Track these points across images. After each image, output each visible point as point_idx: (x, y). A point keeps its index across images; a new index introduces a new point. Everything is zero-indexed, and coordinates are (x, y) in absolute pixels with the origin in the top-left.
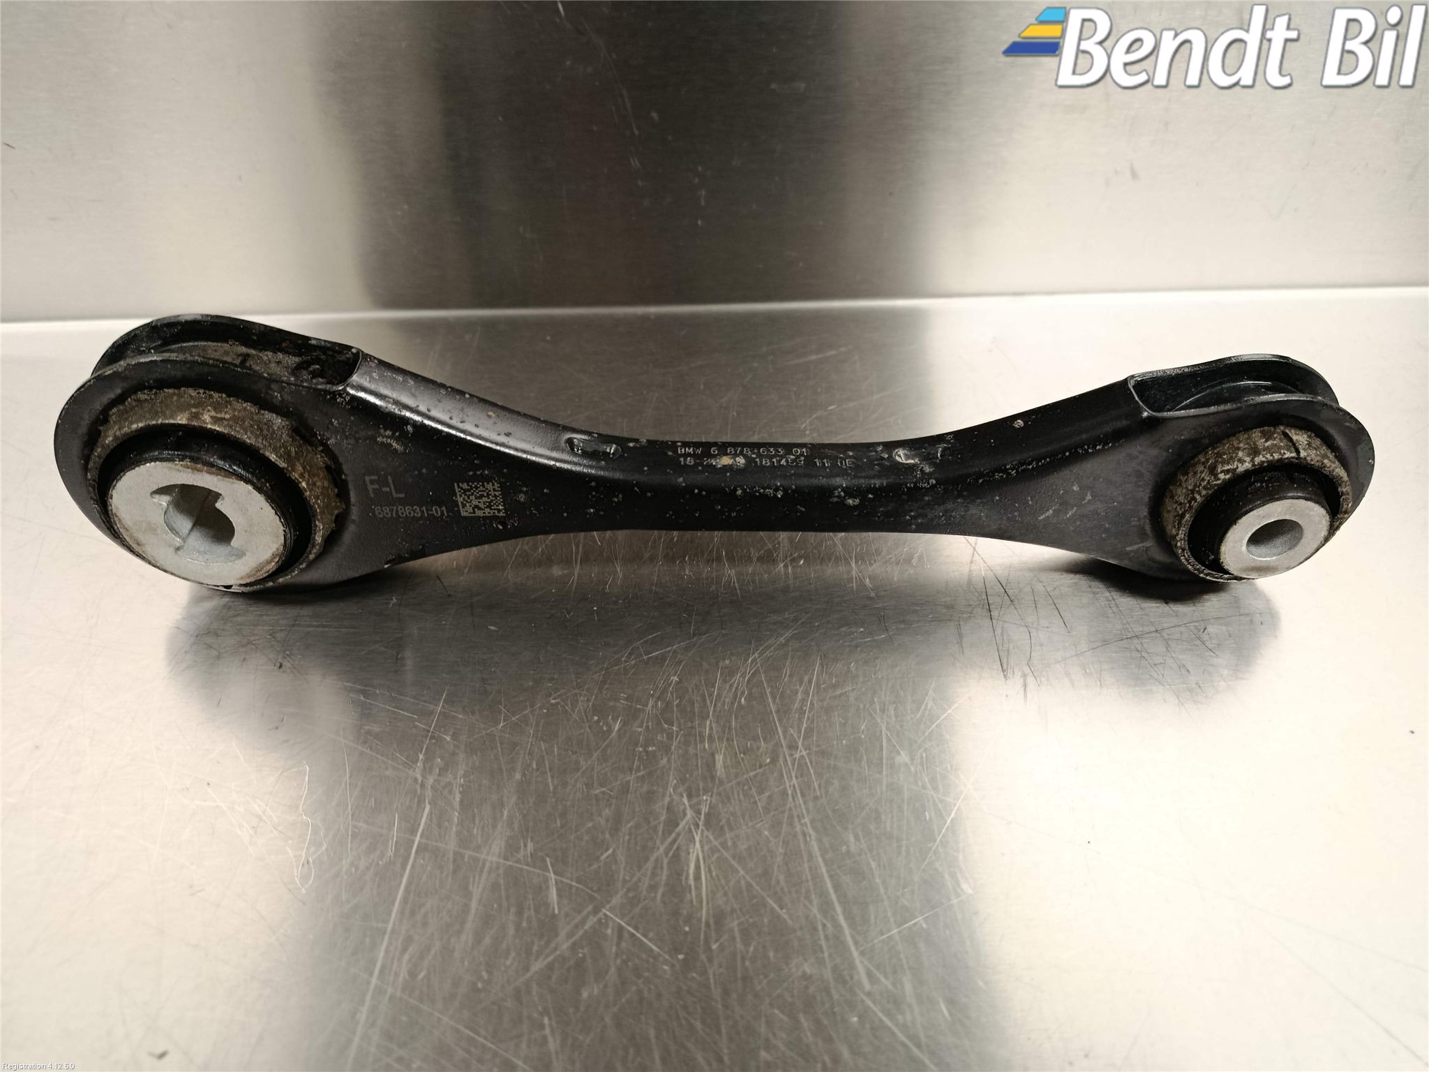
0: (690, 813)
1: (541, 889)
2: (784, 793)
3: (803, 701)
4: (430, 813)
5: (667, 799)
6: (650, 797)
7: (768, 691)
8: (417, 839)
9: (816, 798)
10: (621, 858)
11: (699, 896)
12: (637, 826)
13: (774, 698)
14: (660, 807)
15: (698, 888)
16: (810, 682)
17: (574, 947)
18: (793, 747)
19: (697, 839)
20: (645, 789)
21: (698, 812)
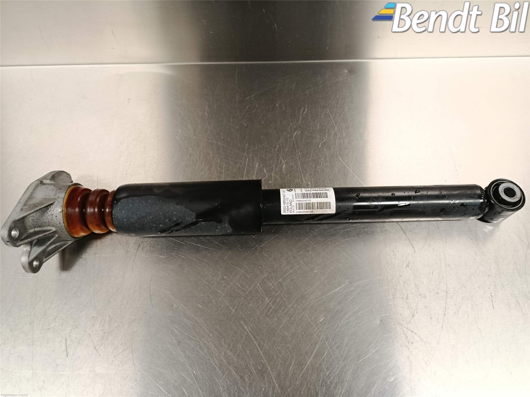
0: (283, 162)
1: (264, 170)
2: (296, 159)
3: (301, 146)
4: (248, 160)
5: (280, 160)
6: (278, 159)
7: (295, 144)
8: (247, 163)
9: (301, 160)
10: (274, 167)
11: (284, 172)
12: (276, 163)
13: (296, 145)
14: (279, 161)
15: (284, 171)
16: (302, 143)
17: (268, 177)
18: (298, 153)
19: (284, 165)
20: (277, 158)
21: (284, 161)
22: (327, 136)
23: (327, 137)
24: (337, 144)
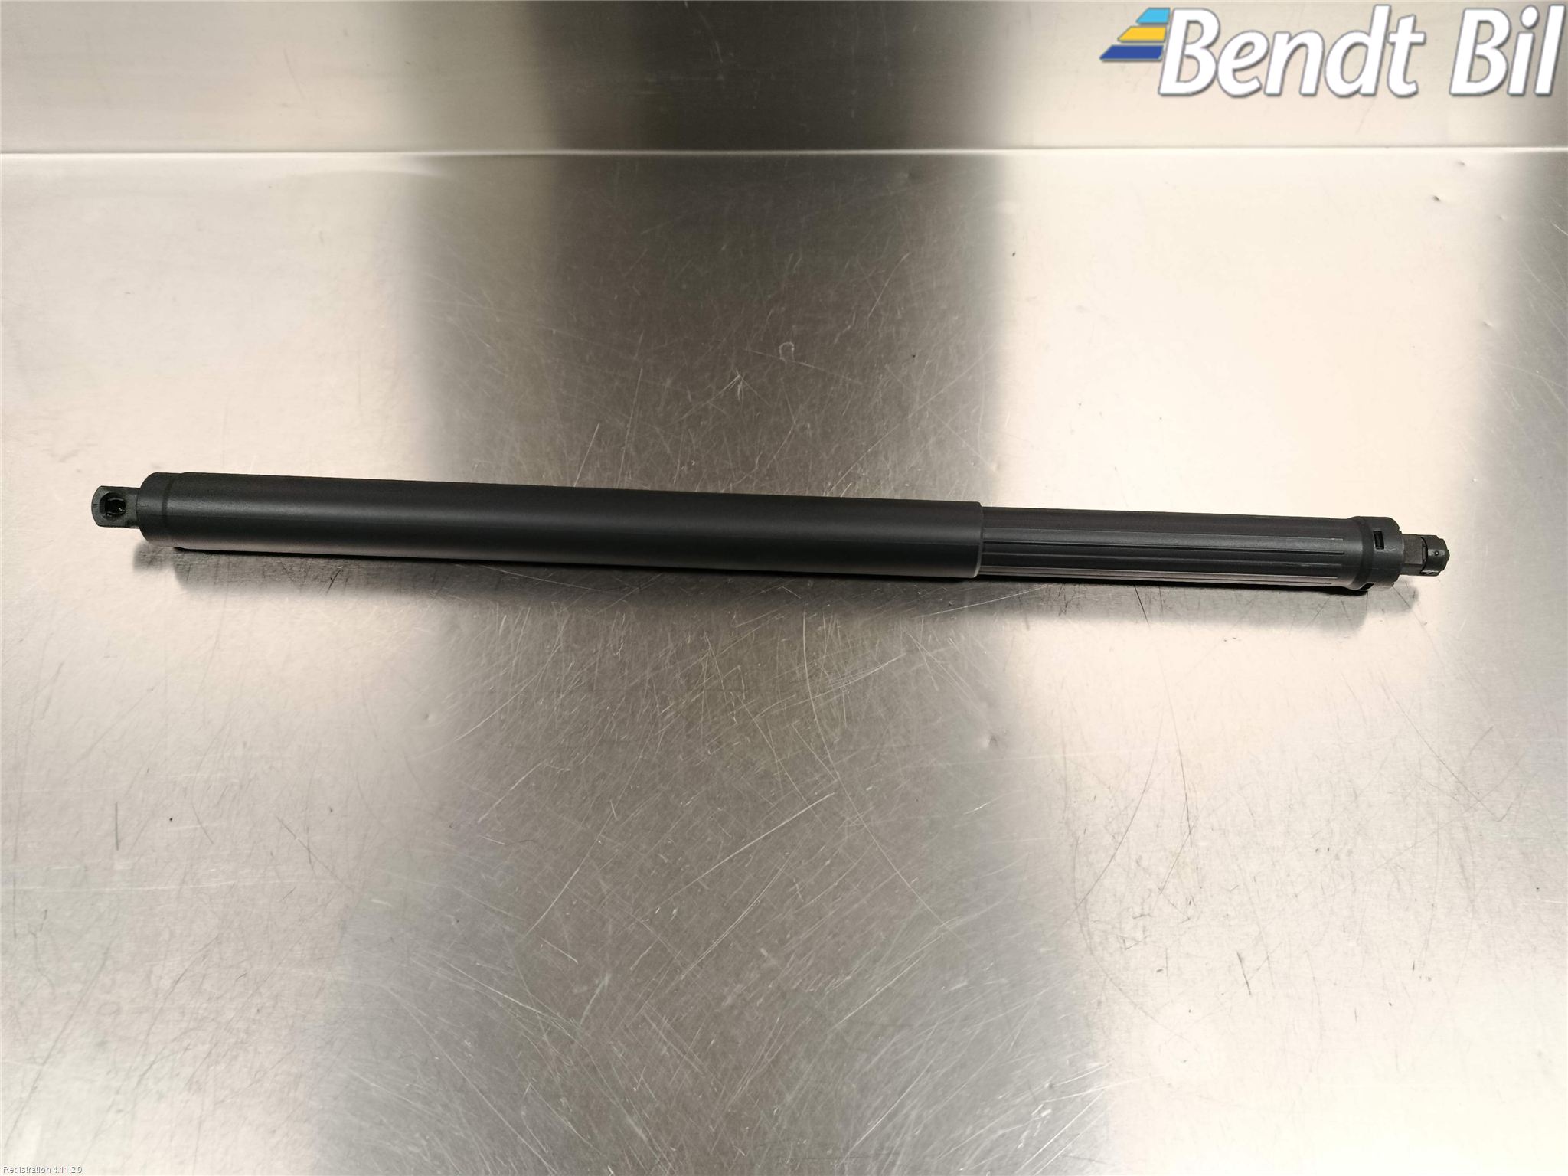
22: (854, 318)
23: (855, 321)
24: (881, 336)
